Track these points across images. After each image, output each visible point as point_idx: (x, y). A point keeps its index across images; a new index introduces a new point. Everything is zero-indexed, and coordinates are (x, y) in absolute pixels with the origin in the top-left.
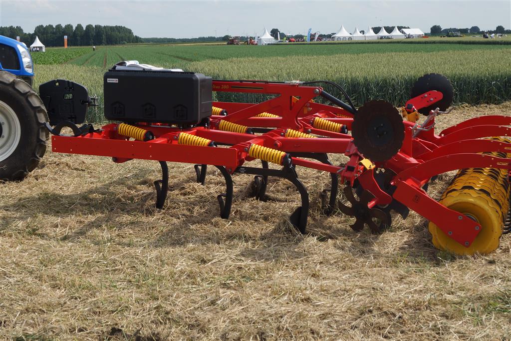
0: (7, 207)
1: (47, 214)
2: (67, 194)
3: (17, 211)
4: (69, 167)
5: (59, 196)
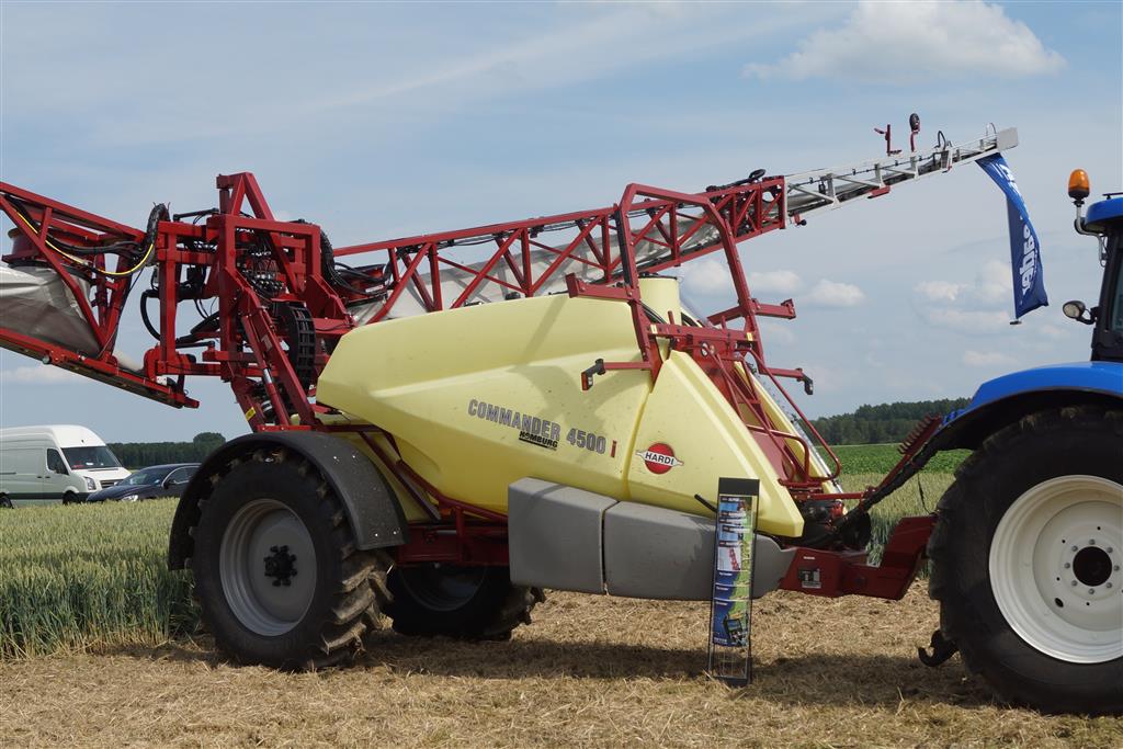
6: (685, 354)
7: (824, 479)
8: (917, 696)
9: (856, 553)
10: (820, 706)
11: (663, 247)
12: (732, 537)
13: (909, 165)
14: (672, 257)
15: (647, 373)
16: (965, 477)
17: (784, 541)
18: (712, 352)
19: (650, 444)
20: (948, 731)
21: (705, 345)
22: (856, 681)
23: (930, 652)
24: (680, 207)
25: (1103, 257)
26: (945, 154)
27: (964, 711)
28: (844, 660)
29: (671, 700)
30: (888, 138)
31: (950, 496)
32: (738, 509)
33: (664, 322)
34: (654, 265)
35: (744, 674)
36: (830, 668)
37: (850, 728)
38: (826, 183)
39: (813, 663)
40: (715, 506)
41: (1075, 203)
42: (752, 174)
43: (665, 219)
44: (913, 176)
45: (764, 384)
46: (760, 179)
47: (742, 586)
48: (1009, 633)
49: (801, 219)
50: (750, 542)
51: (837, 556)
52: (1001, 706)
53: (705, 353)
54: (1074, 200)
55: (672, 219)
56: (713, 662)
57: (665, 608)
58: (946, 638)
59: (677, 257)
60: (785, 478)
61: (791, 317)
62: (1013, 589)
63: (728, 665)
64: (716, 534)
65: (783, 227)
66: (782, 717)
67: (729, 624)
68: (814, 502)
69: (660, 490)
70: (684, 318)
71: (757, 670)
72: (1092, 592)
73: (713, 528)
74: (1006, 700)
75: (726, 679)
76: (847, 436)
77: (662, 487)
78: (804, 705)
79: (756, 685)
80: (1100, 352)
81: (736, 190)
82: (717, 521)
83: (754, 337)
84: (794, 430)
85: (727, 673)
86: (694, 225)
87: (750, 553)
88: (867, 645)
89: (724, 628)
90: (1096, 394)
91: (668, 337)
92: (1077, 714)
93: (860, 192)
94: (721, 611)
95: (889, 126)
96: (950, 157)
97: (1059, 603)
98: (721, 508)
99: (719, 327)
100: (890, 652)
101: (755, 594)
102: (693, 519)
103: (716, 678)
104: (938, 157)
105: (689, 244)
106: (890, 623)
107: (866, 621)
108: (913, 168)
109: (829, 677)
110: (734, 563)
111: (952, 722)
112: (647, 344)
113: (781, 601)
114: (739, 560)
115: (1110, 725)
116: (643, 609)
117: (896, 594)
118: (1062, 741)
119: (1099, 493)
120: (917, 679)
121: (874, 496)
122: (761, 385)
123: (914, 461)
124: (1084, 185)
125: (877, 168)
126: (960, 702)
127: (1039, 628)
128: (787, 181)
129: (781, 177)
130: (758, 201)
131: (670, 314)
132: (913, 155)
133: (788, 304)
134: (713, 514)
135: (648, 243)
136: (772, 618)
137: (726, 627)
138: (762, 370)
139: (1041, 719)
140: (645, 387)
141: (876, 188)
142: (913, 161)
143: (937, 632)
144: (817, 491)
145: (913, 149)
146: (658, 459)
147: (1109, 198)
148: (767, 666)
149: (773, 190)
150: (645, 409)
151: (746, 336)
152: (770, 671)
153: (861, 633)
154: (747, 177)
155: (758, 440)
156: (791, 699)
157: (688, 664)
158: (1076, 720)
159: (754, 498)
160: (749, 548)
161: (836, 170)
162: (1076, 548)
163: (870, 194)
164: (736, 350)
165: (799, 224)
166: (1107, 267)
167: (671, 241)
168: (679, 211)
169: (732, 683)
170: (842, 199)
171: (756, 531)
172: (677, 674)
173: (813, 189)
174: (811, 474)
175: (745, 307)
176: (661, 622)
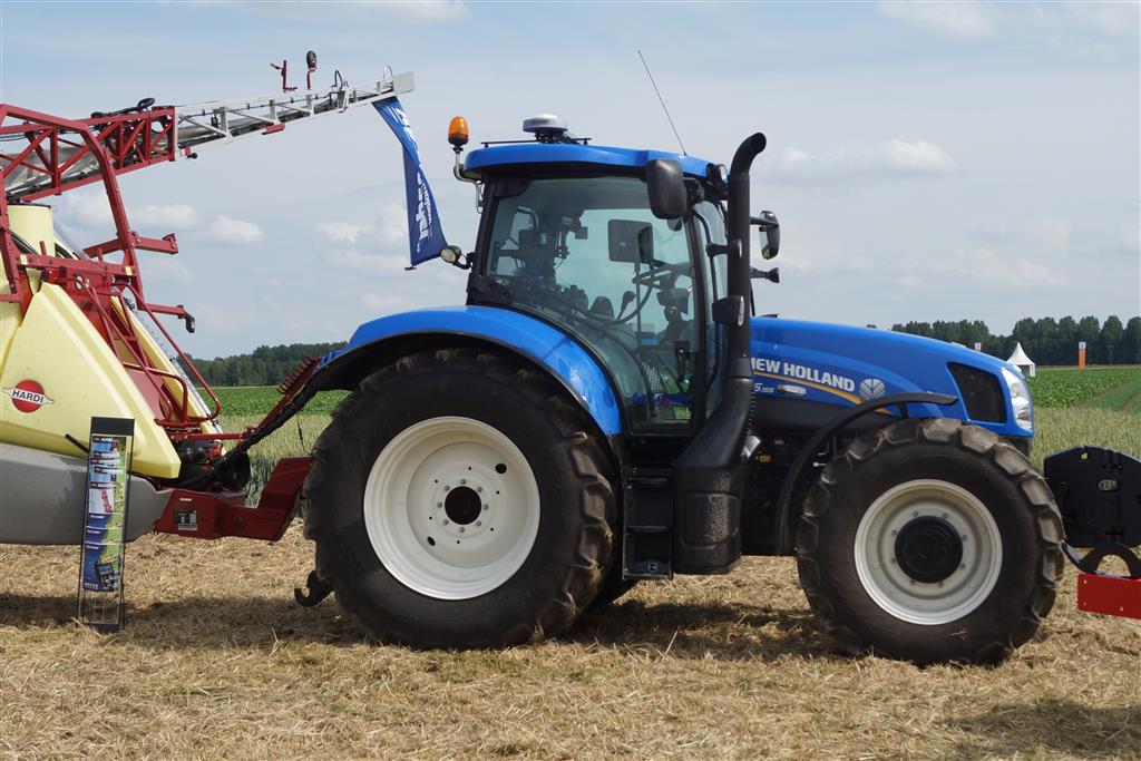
0: (968, 723)
1: (1054, 747)
2: (1100, 706)
3: (988, 733)
4: (1102, 643)
5: (1082, 708)
6: (57, 286)
7: (203, 420)
8: (291, 637)
9: (235, 495)
10: (193, 650)
11: (42, 174)
12: (104, 478)
13: (305, 103)
14: (53, 185)
15: (15, 306)
16: (342, 418)
17: (160, 482)
18: (87, 286)
19: (18, 381)
20: (320, 670)
21: (80, 278)
22: (232, 623)
23: (306, 592)
24: (62, 132)
25: (480, 204)
26: (341, 94)
27: (337, 650)
28: (221, 603)
29: (37, 648)
30: (284, 74)
31: (326, 437)
32: (112, 449)
33: (36, 253)
34: (32, 192)
35: (116, 619)
36: (207, 611)
37: (222, 671)
38: (218, 116)
39: (190, 606)
40: (87, 447)
41: (454, 149)
42: (141, 103)
43: (46, 144)
44: (308, 114)
45: (142, 320)
46: (150, 108)
47: (115, 529)
48: (381, 571)
49: (192, 152)
50: (124, 484)
51: (216, 498)
52: (373, 644)
53: (79, 287)
54: (453, 146)
55: (53, 145)
56: (83, 609)
57: (36, 554)
58: (321, 578)
59: (58, 185)
60: (162, 418)
61: (174, 252)
62: (386, 527)
63: (99, 611)
64: (87, 475)
65: (172, 160)
66: (154, 663)
67: (101, 568)
68: (192, 442)
69: (28, 429)
70: (58, 248)
71: (131, 616)
72: (463, 530)
73: (84, 469)
74: (378, 638)
75: (95, 625)
76: (243, 377)
77: (30, 426)
78: (177, 649)
79: (129, 631)
80: (474, 296)
81: (124, 118)
82: (89, 462)
83: (133, 271)
84: (173, 369)
85: (99, 619)
86: (76, 153)
87: (123, 495)
88: (247, 587)
89: (95, 573)
90: (471, 338)
91: (39, 268)
92: (445, 649)
93: (254, 127)
94: (92, 556)
95: (285, 62)
96: (347, 97)
97: (431, 541)
98: (93, 449)
99: (96, 259)
100: (269, 594)
101: (128, 537)
102: (63, 459)
103: (85, 624)
104: (334, 97)
105: (70, 172)
106: (271, 565)
107: (248, 563)
108: (309, 106)
109: (205, 621)
110: (106, 505)
111: (324, 661)
112: (16, 274)
113: (162, 545)
114: (111, 503)
115: (476, 659)
116: (13, 555)
117: (274, 535)
118: (429, 676)
119: (470, 434)
120: (294, 619)
121: (253, 437)
122: (139, 321)
123: (294, 401)
124: (463, 132)
125: (272, 104)
126: (335, 641)
127: (411, 566)
128: (178, 111)
129: (172, 108)
130: (146, 131)
131: (42, 244)
132: (309, 92)
133: (170, 238)
134: (85, 454)
135: (27, 169)
136: (151, 563)
137: (97, 572)
138: (141, 306)
139: (411, 655)
140: (14, 320)
141: (271, 124)
142: (309, 99)
143: (313, 572)
144: (196, 432)
145: (309, 87)
146: (27, 396)
147: (486, 146)
148: (142, 611)
149: (163, 120)
150: (14, 343)
151: (124, 270)
152: (144, 616)
153: (242, 575)
154: (135, 105)
155: (133, 378)
156: (164, 644)
157: (58, 611)
158: (444, 654)
159: (129, 438)
160: (123, 490)
161: (229, 103)
162: (448, 488)
163: (265, 130)
164: (113, 285)
165: (189, 156)
166: (483, 213)
167: (52, 168)
168: (60, 136)
169: (102, 629)
170: (235, 134)
171: (130, 472)
172: (46, 621)
173: (205, 122)
174: (189, 414)
175: (124, 240)
176: (33, 568)
